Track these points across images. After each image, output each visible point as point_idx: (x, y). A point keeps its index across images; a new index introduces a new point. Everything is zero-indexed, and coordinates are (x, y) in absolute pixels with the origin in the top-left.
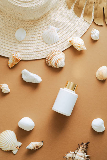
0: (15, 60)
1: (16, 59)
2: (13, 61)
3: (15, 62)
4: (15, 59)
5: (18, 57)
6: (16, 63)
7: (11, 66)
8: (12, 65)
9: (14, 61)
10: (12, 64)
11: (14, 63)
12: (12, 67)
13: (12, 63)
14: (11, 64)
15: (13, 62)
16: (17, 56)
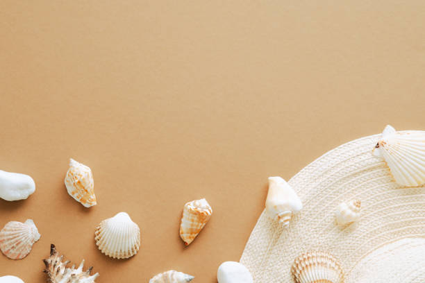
0: (196, 219)
1: (198, 212)
2: (191, 223)
3: (197, 224)
4: (195, 214)
5: (203, 208)
6: (201, 226)
7: (190, 238)
8: (191, 234)
9: (193, 221)
10: (192, 229)
11: (195, 227)
12: (193, 239)
13: (189, 227)
14: (188, 233)
15: (192, 225)
16: (200, 206)
